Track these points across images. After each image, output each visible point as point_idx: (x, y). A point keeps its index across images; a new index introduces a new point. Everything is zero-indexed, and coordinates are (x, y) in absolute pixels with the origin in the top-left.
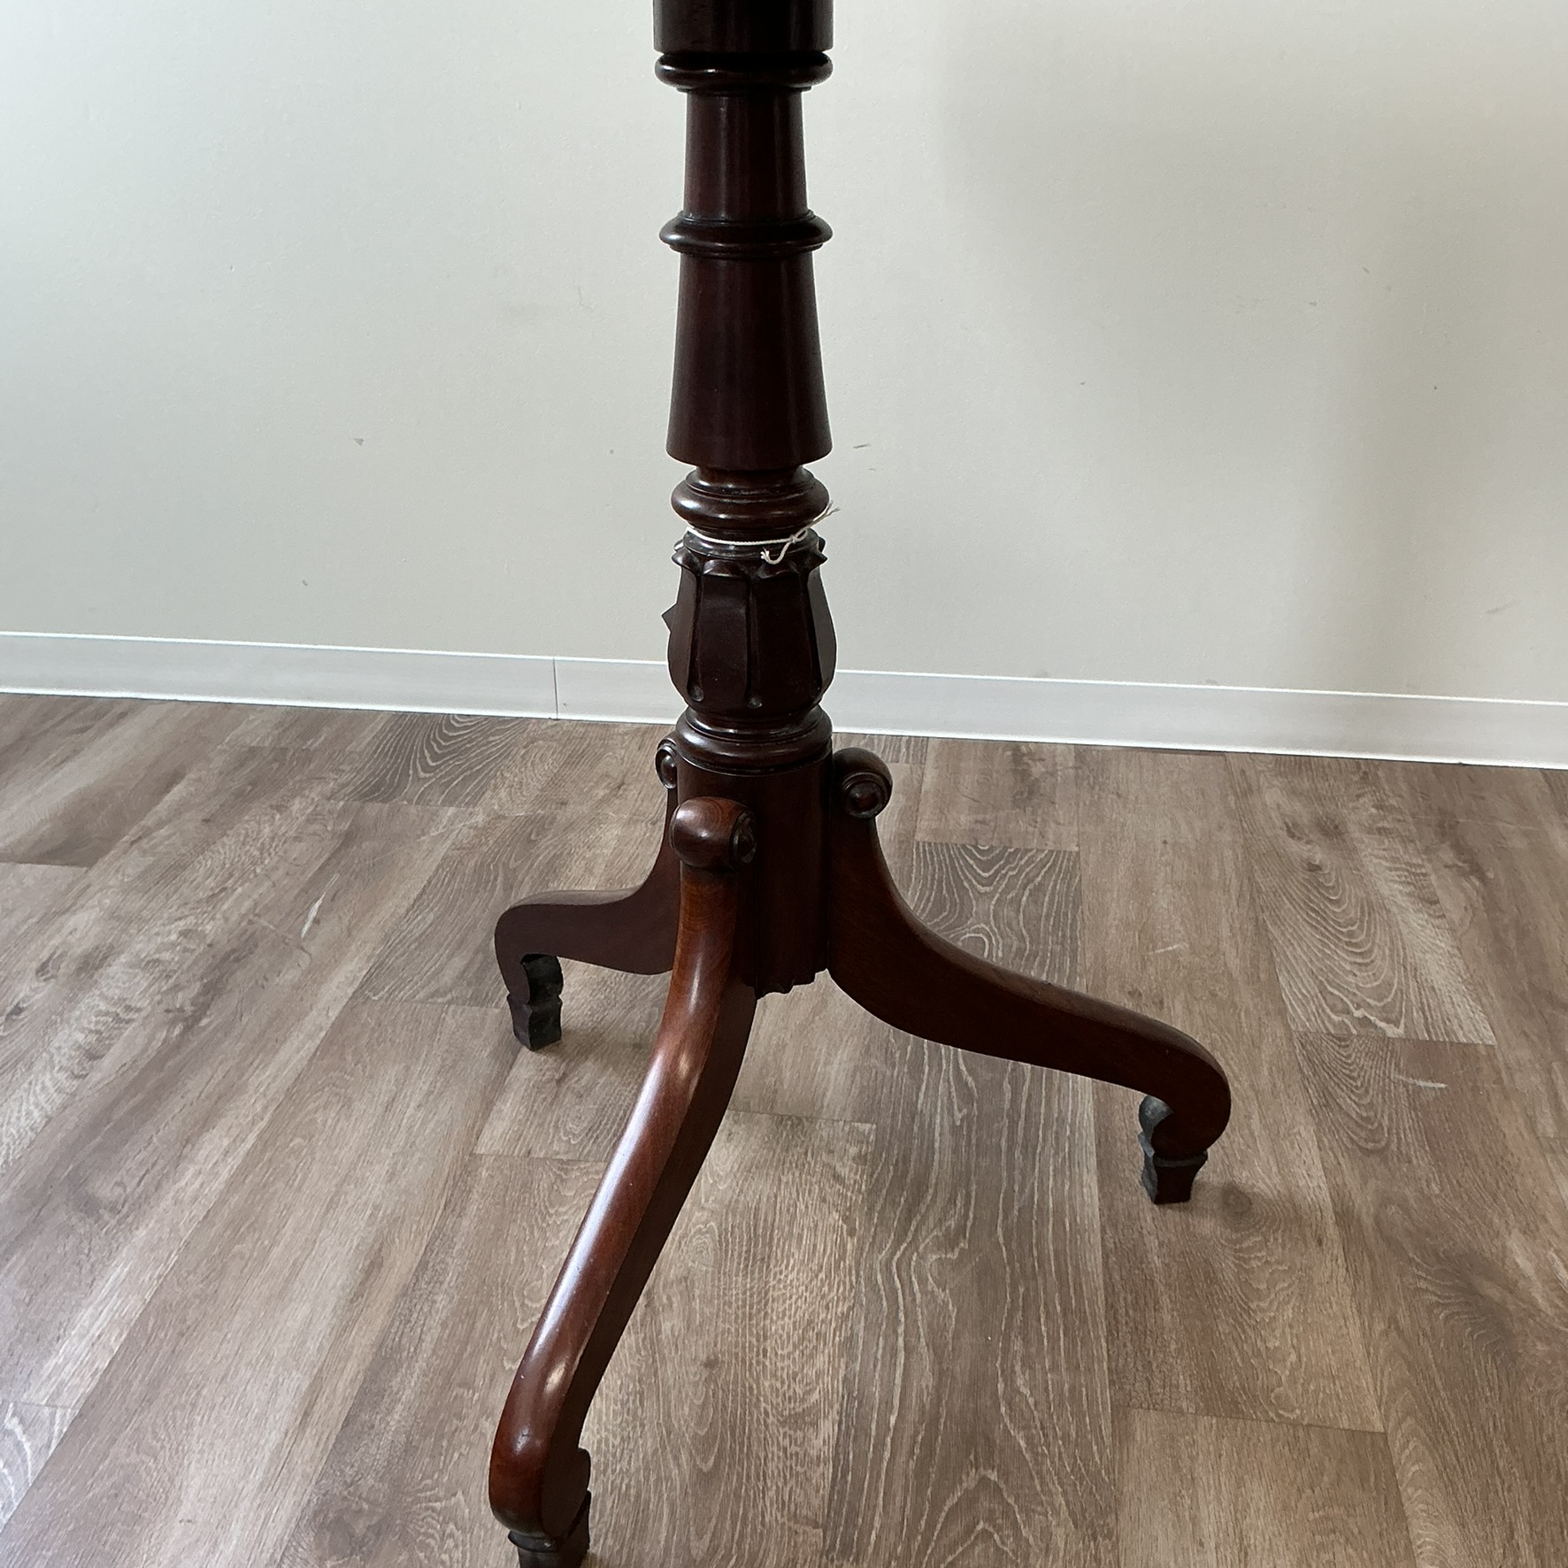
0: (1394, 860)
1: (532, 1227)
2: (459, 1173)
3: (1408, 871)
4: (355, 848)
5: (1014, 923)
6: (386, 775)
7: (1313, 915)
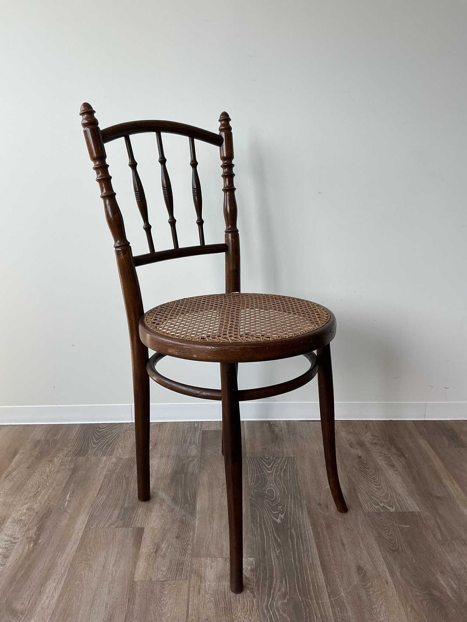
0: (381, 453)
1: (157, 606)
2: (130, 589)
3: (385, 456)
4: (77, 474)
5: (281, 483)
6: (82, 446)
7: (363, 473)
